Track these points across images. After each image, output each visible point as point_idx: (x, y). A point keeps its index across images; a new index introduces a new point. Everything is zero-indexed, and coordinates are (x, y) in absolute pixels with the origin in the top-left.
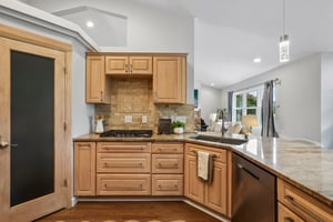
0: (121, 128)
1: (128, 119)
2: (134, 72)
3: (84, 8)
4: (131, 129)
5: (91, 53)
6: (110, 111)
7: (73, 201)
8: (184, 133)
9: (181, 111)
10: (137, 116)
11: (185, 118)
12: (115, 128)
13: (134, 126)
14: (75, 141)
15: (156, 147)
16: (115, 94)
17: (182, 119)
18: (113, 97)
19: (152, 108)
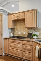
0: (18, 36)
1: (20, 33)
2: (19, 18)
3: (9, 2)
4: (20, 36)
5: (9, 14)
6: (15, 30)
7: (4, 54)
8: (37, 38)
9: (37, 30)
10: (22, 32)
11: (38, 33)
12: (16, 36)
13: (21, 35)
14: (4, 38)
15: (24, 42)
16: (16, 25)
17: (37, 33)
18: (16, 26)
19: (26, 29)
